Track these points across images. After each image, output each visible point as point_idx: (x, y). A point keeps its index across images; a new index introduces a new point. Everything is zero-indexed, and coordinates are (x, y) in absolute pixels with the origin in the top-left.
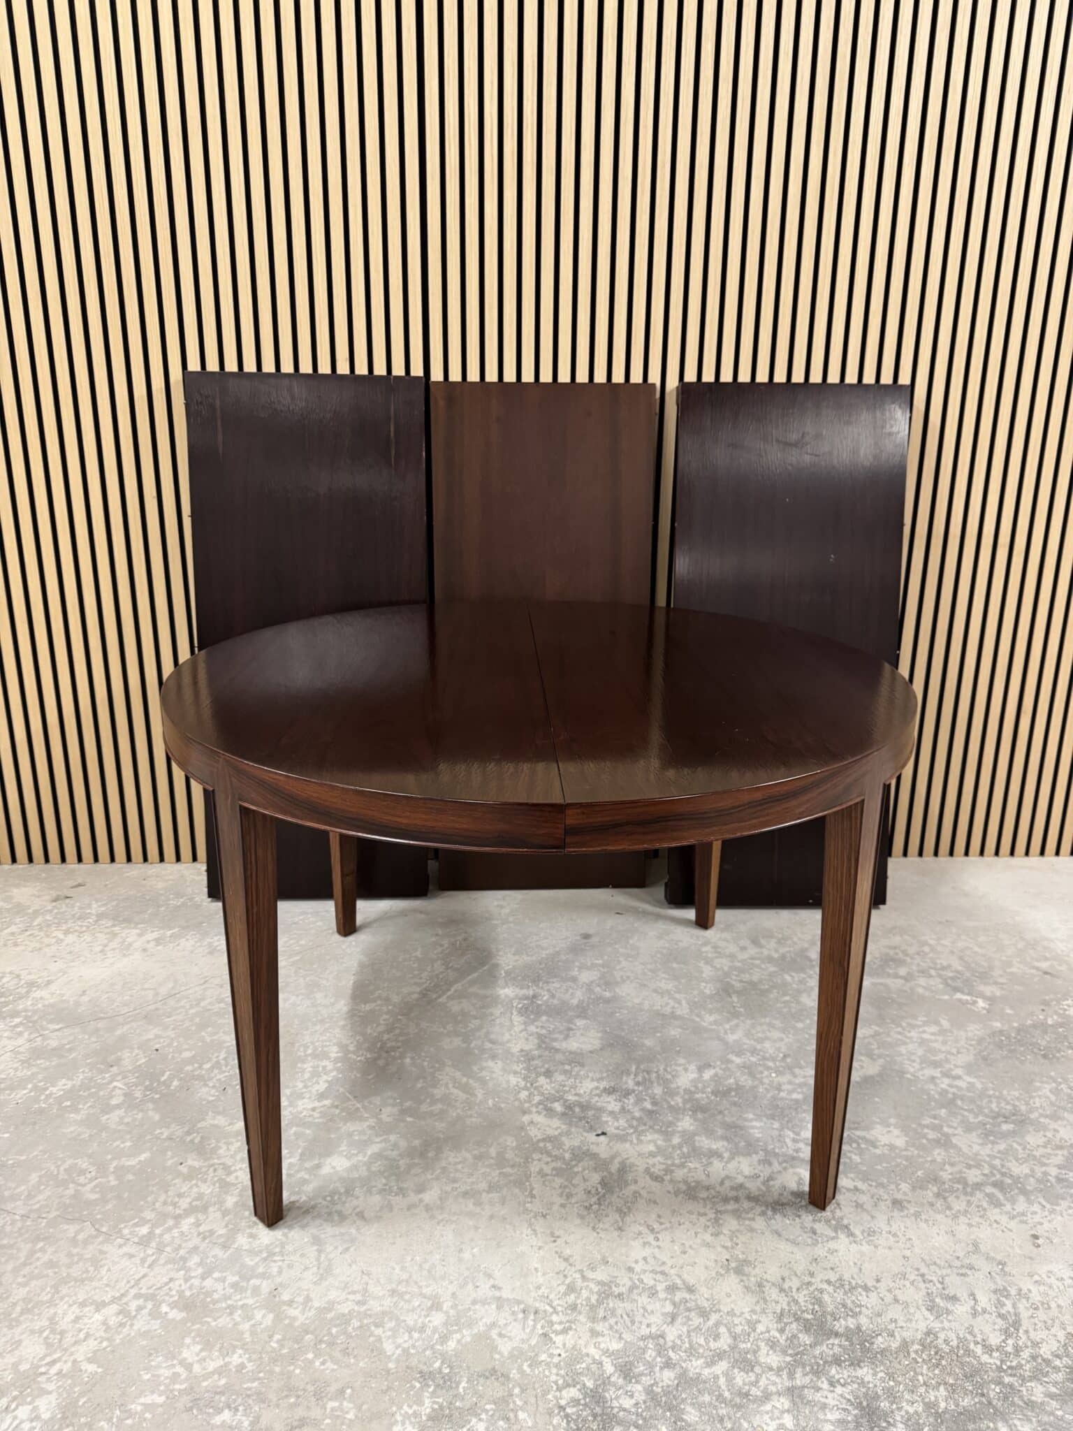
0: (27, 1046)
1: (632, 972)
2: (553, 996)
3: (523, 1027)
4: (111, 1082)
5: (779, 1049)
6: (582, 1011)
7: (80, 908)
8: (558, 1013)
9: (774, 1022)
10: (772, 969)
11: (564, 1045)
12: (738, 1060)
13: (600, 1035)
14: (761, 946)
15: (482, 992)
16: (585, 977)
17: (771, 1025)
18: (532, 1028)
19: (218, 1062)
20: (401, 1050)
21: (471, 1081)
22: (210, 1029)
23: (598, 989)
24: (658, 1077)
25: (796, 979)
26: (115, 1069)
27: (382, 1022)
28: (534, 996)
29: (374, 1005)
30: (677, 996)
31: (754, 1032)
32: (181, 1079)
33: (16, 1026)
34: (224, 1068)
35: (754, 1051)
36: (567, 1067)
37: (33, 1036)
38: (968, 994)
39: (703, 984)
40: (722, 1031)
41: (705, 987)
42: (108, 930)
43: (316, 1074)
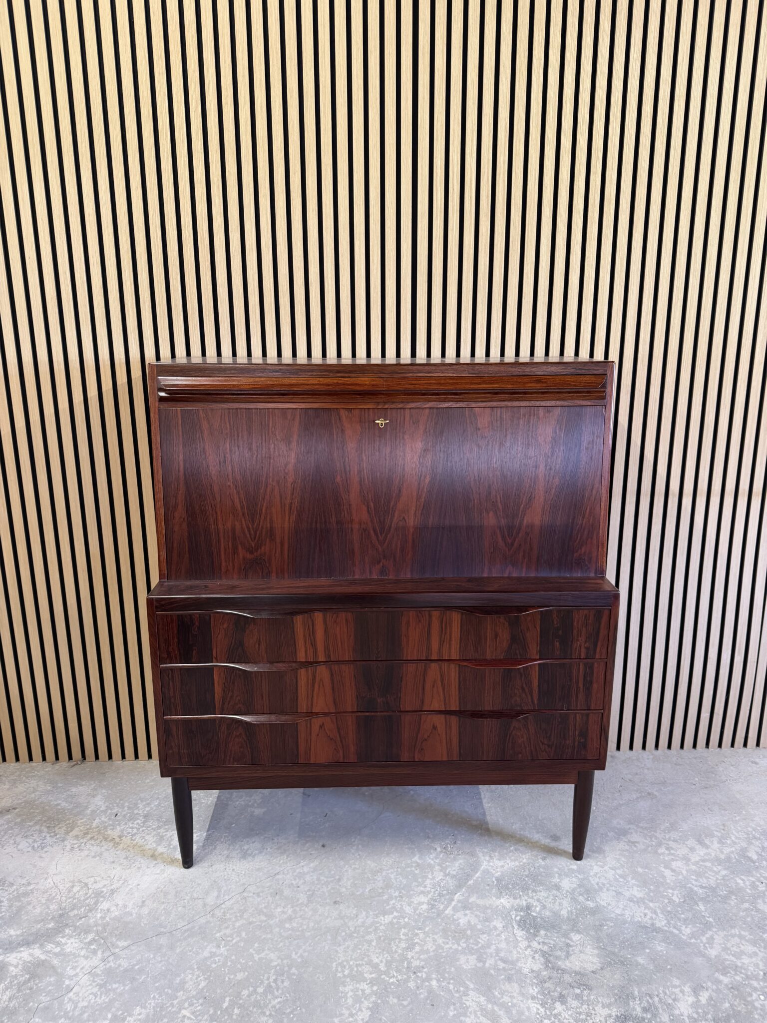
0: (102, 967)
2: (544, 907)
3: (527, 943)
4: (180, 1010)
5: (757, 965)
6: (574, 924)
7: (129, 808)
8: (553, 927)
9: (743, 933)
10: (724, 873)
12: (726, 980)
13: (596, 951)
14: (707, 847)
15: (481, 902)
16: (567, 884)
17: (741, 937)
18: (535, 944)
19: (269, 986)
20: (424, 970)
21: (496, 1008)
22: (256, 945)
23: (581, 898)
24: (660, 1000)
25: (747, 883)
26: (180, 994)
27: (402, 936)
28: (528, 907)
29: (391, 916)
30: (651, 904)
31: (729, 945)
32: (241, 1007)
33: (90, 943)
34: (276, 993)
35: (736, 968)
36: (578, 991)
37: (106, 955)
39: (670, 891)
40: (702, 945)
42: (155, 833)
43: (357, 1000)
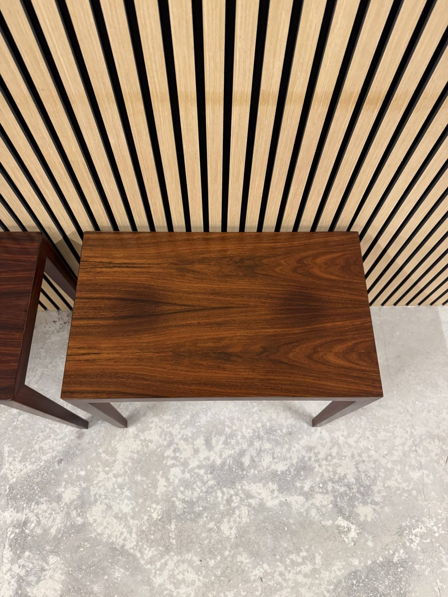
1: (105, 487)
11: (35, 591)
38: (347, 519)
41: (155, 509)
